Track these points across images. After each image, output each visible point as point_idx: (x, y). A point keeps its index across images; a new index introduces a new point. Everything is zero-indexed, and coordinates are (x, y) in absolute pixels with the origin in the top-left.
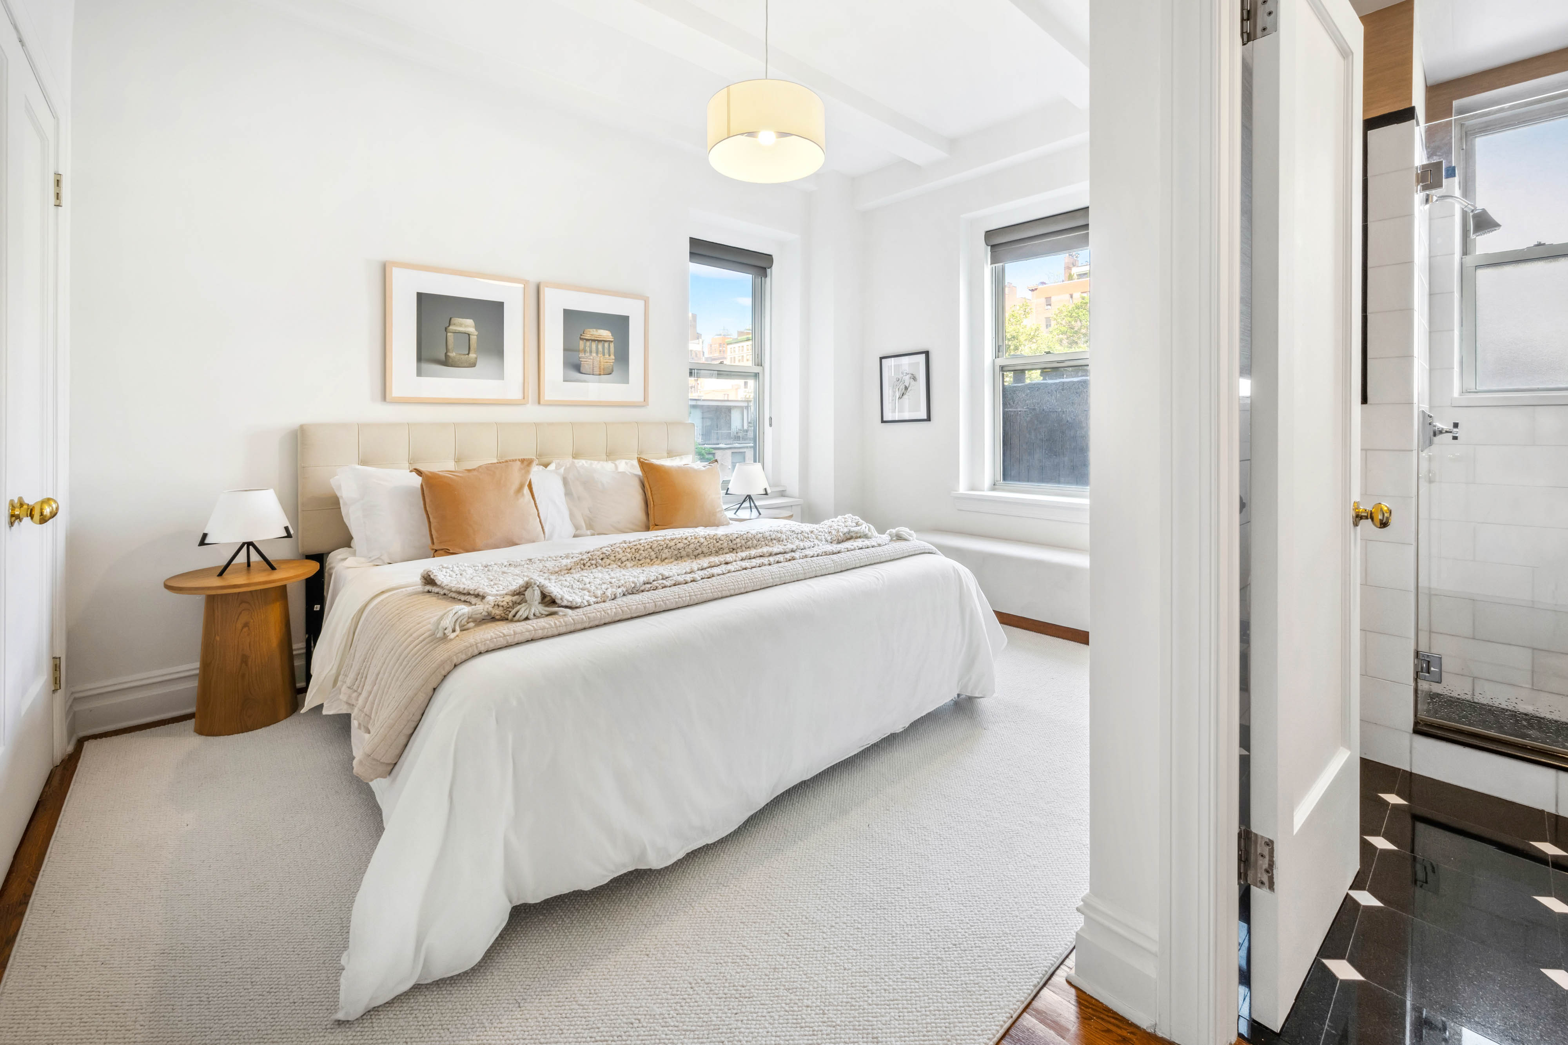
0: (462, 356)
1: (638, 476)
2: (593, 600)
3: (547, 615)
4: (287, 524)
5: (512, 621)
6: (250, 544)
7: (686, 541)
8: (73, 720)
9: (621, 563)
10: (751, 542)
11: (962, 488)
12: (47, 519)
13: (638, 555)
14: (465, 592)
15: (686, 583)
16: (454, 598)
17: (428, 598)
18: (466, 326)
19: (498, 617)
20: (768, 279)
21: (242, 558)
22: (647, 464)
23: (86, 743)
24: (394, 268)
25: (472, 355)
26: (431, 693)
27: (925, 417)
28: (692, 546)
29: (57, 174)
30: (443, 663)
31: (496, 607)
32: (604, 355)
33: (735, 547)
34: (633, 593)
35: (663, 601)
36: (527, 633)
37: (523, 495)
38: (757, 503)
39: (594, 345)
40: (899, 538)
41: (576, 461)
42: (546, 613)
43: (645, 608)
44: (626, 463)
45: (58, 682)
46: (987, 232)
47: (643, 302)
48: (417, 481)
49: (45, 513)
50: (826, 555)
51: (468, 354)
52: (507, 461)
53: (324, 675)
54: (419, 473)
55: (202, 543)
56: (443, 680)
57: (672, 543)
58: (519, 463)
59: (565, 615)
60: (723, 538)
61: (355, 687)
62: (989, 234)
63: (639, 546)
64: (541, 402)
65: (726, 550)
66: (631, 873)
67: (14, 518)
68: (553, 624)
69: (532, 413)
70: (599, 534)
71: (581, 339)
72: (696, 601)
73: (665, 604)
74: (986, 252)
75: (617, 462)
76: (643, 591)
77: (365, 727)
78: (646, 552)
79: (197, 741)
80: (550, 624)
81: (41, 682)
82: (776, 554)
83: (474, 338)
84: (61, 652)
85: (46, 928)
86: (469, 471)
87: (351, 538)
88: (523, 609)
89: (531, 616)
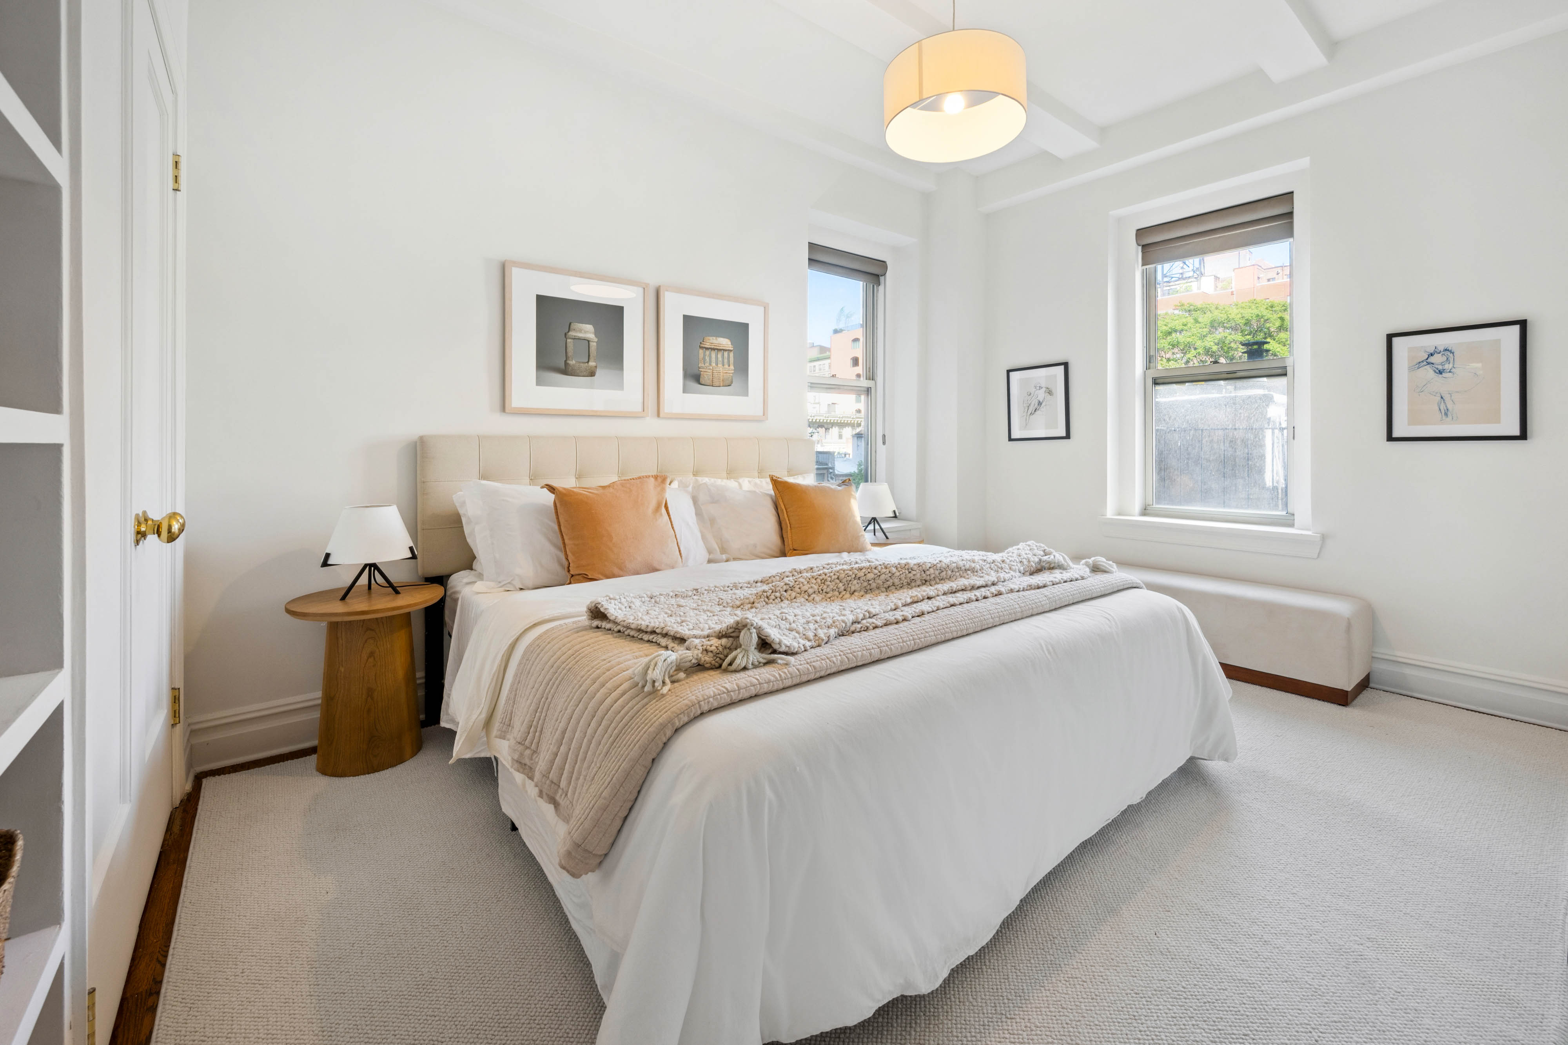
0: (582, 364)
1: (771, 496)
2: (808, 644)
3: (765, 664)
4: (412, 544)
5: (726, 671)
6: (373, 567)
7: (876, 571)
8: (192, 754)
9: (808, 596)
10: (944, 573)
11: (1110, 513)
12: (175, 537)
13: (825, 587)
14: (649, 630)
15: (897, 623)
16: (633, 637)
17: (600, 636)
18: (586, 332)
19: (707, 665)
20: (881, 288)
21: (364, 580)
22: (781, 482)
23: (204, 781)
24: (513, 268)
25: (592, 364)
26: (650, 765)
27: (1064, 434)
28: (883, 577)
29: (176, 155)
30: (663, 726)
31: (705, 652)
32: (723, 365)
33: (928, 578)
34: (843, 635)
35: (887, 645)
36: (752, 688)
37: (661, 515)
38: (884, 526)
39: (713, 354)
40: (1096, 569)
41: (699, 479)
42: (764, 661)
43: (871, 654)
44: (749, 482)
45: (177, 715)
46: (1138, 230)
47: (762, 309)
48: (549, 498)
49: (173, 530)
50: (1031, 589)
51: (588, 362)
52: (640, 478)
53: (473, 720)
54: (552, 489)
55: (325, 564)
56: (663, 748)
57: (861, 574)
58: (652, 480)
59: (787, 664)
60: (915, 568)
61: (527, 743)
62: (1141, 233)
63: (824, 576)
64: (661, 415)
65: (919, 583)
66: (897, 999)
67: (141, 535)
68: (777, 676)
69: (650, 427)
70: (735, 559)
71: (701, 348)
72: (920, 646)
73: (891, 649)
74: (1136, 253)
75: (741, 480)
76: (853, 632)
77: (548, 795)
78: (833, 583)
79: (324, 782)
80: (774, 676)
81: (162, 716)
82: (979, 588)
83: (593, 345)
84: (179, 684)
85: (183, 1033)
86: (604, 487)
87: (474, 558)
88: (740, 656)
89: (750, 666)
